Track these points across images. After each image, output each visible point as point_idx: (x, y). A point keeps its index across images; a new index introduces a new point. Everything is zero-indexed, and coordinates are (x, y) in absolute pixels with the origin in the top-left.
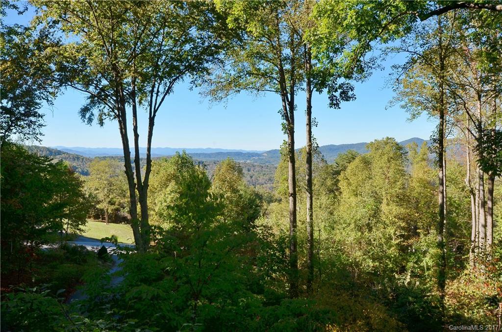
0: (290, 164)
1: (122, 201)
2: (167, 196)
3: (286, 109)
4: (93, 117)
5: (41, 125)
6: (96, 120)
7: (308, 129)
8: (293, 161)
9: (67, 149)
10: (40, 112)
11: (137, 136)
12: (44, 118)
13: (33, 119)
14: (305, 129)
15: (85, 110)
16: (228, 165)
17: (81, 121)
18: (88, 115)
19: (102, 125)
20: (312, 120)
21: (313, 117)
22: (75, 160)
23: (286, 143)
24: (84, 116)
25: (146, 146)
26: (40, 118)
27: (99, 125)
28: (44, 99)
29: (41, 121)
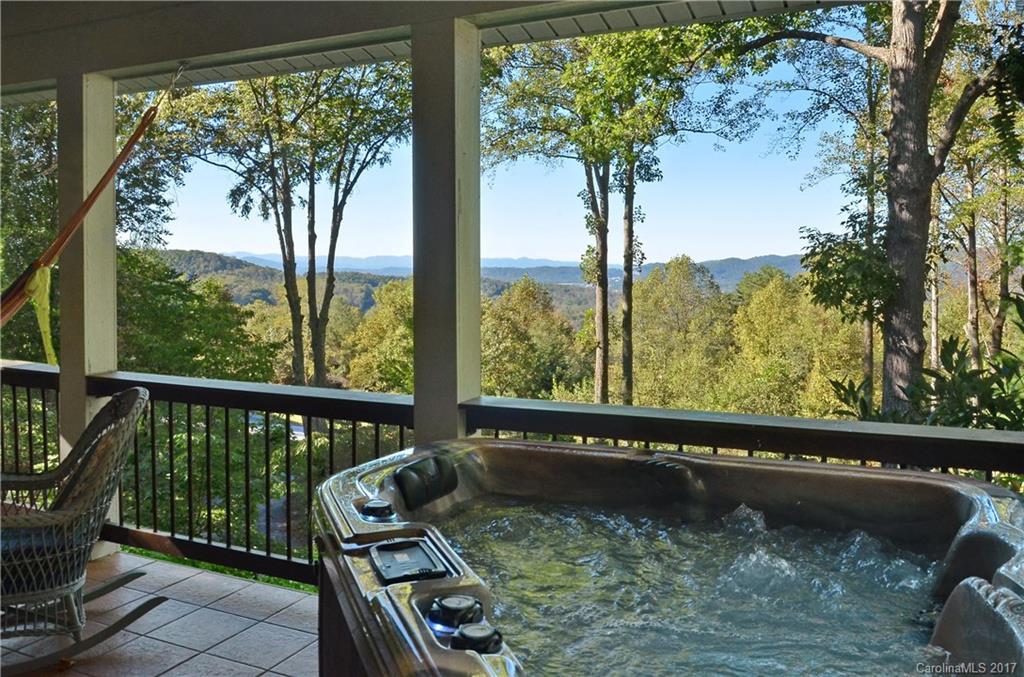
0: (598, 290)
1: (334, 355)
2: (395, 343)
3: (592, 190)
4: (250, 205)
5: (167, 219)
6: (256, 210)
7: (627, 227)
8: (603, 282)
9: (253, 258)
10: (166, 196)
11: (312, 238)
12: (171, 206)
13: (153, 207)
14: (622, 225)
15: (236, 194)
16: (523, 290)
17: (231, 211)
18: (242, 202)
19: (267, 218)
20: (634, 210)
21: (635, 204)
22: (267, 278)
23: (593, 251)
24: (235, 202)
25: (326, 253)
26: (165, 208)
27: (262, 218)
28: (170, 176)
29: (167, 211)
